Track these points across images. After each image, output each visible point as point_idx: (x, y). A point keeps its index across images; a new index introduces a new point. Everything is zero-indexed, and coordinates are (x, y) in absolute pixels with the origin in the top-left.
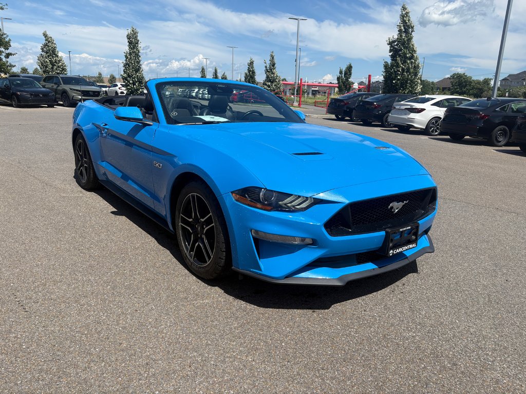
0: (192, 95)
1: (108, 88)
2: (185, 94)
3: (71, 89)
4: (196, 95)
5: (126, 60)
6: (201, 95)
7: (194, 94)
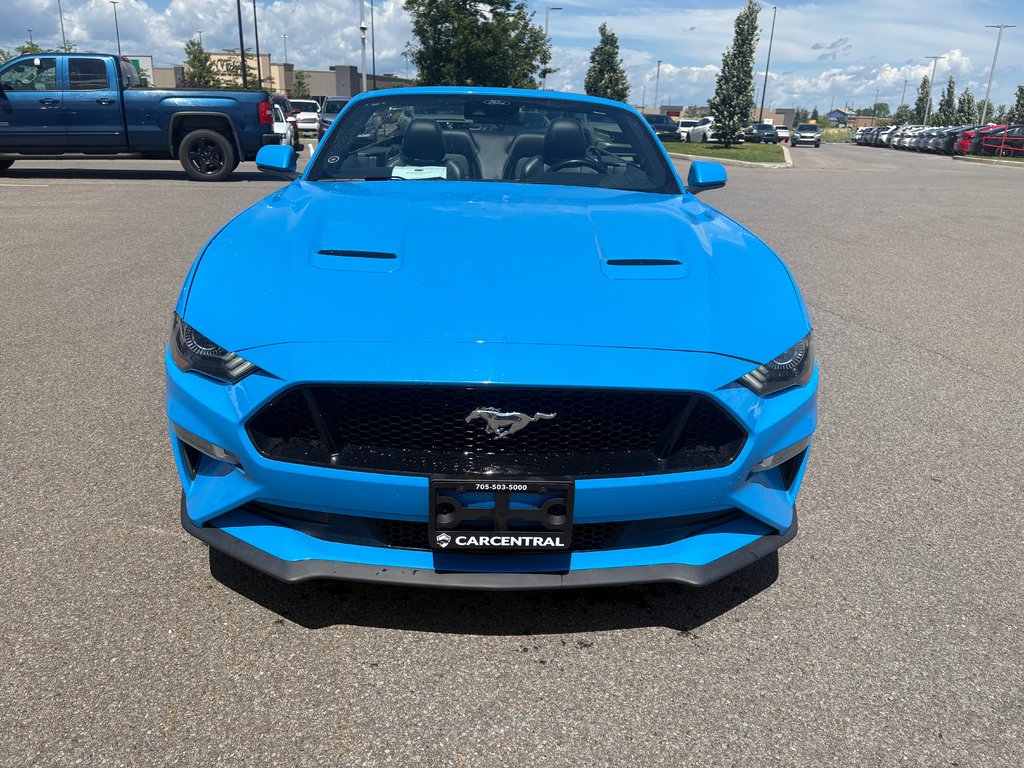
0: (881, 141)
1: (692, 128)
2: (868, 137)
3: (595, 130)
4: (889, 140)
5: (723, 72)
6: (896, 139)
7: (884, 138)
